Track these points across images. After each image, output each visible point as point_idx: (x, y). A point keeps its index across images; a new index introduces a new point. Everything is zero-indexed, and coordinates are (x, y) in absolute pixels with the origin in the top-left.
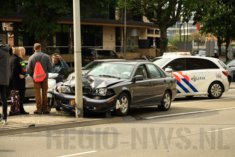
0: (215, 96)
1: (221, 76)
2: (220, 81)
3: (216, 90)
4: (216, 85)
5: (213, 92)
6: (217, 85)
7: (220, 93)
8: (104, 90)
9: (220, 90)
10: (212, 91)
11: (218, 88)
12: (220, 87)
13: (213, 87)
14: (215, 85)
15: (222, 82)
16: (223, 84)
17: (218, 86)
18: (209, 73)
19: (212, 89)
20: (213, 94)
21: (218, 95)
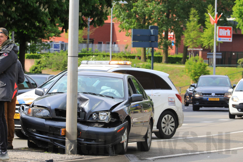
0: (167, 133)
1: (174, 102)
2: (174, 110)
3: (168, 125)
4: (168, 116)
5: (164, 128)
6: (170, 116)
7: (173, 129)
8: (107, 114)
9: (173, 124)
10: (163, 125)
11: (171, 122)
12: (173, 120)
13: (163, 120)
14: (166, 116)
15: (176, 111)
16: (178, 114)
17: (171, 118)
18: (159, 95)
19: (163, 123)
20: (164, 130)
21: (170, 133)
